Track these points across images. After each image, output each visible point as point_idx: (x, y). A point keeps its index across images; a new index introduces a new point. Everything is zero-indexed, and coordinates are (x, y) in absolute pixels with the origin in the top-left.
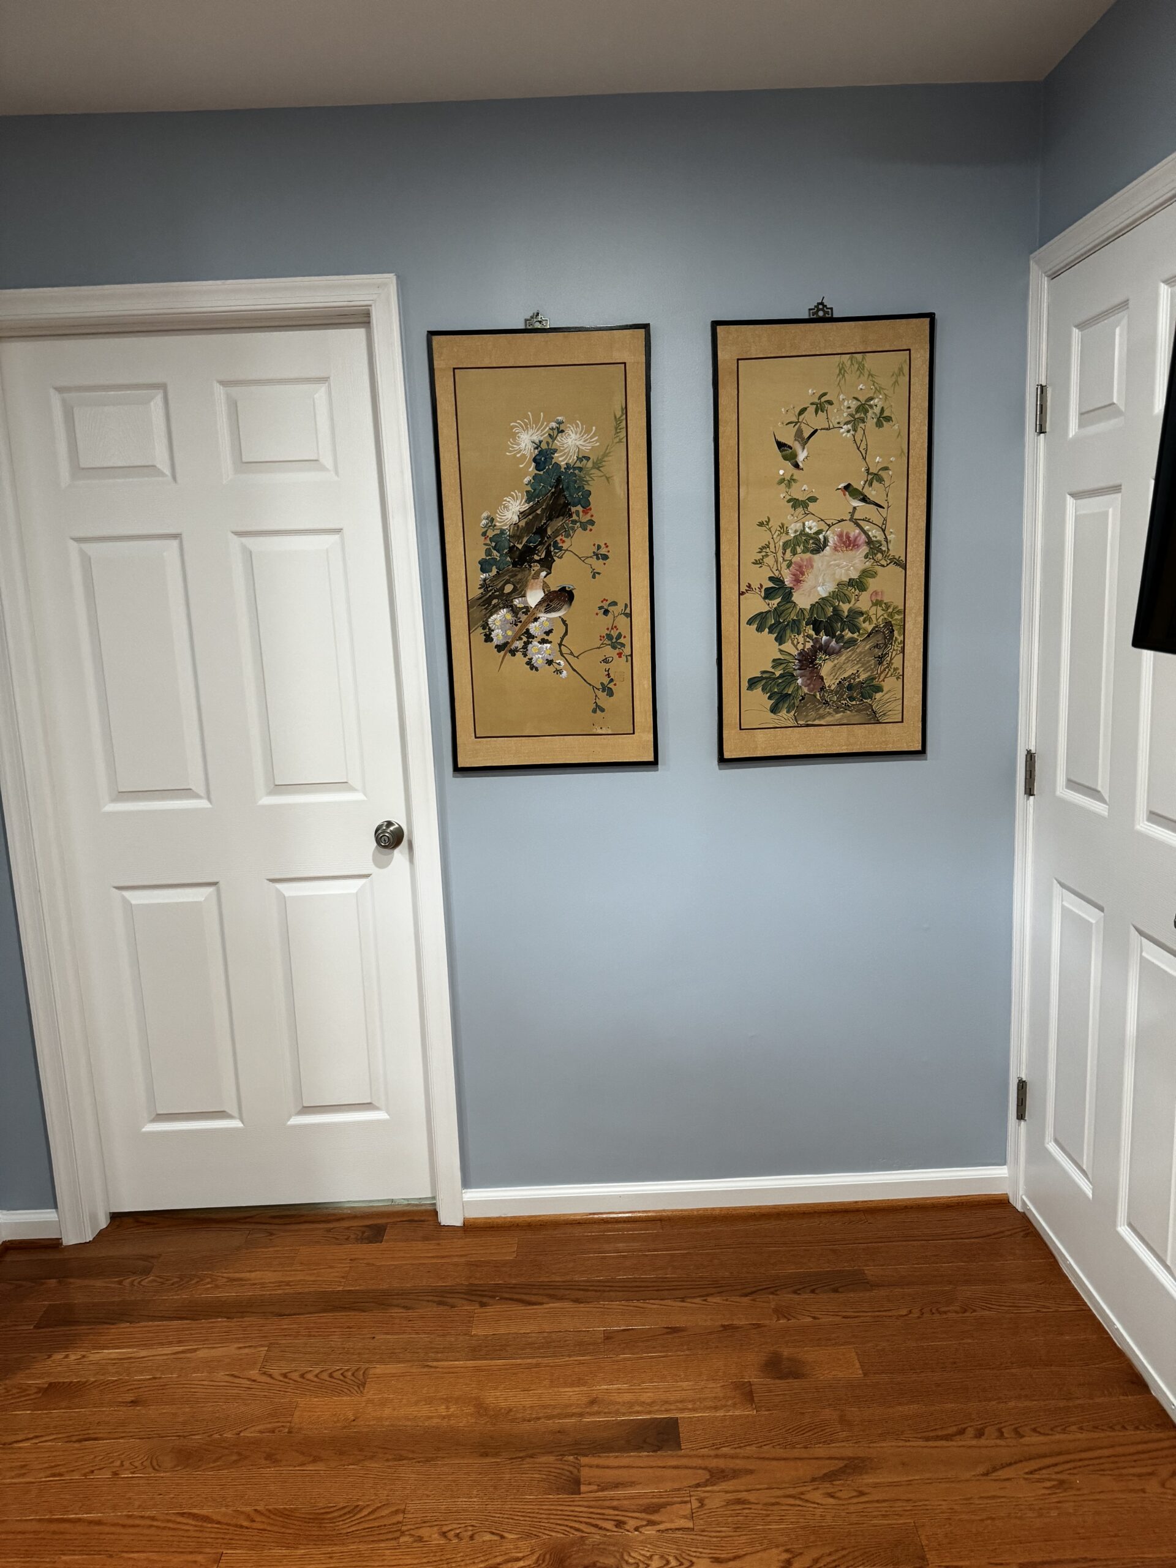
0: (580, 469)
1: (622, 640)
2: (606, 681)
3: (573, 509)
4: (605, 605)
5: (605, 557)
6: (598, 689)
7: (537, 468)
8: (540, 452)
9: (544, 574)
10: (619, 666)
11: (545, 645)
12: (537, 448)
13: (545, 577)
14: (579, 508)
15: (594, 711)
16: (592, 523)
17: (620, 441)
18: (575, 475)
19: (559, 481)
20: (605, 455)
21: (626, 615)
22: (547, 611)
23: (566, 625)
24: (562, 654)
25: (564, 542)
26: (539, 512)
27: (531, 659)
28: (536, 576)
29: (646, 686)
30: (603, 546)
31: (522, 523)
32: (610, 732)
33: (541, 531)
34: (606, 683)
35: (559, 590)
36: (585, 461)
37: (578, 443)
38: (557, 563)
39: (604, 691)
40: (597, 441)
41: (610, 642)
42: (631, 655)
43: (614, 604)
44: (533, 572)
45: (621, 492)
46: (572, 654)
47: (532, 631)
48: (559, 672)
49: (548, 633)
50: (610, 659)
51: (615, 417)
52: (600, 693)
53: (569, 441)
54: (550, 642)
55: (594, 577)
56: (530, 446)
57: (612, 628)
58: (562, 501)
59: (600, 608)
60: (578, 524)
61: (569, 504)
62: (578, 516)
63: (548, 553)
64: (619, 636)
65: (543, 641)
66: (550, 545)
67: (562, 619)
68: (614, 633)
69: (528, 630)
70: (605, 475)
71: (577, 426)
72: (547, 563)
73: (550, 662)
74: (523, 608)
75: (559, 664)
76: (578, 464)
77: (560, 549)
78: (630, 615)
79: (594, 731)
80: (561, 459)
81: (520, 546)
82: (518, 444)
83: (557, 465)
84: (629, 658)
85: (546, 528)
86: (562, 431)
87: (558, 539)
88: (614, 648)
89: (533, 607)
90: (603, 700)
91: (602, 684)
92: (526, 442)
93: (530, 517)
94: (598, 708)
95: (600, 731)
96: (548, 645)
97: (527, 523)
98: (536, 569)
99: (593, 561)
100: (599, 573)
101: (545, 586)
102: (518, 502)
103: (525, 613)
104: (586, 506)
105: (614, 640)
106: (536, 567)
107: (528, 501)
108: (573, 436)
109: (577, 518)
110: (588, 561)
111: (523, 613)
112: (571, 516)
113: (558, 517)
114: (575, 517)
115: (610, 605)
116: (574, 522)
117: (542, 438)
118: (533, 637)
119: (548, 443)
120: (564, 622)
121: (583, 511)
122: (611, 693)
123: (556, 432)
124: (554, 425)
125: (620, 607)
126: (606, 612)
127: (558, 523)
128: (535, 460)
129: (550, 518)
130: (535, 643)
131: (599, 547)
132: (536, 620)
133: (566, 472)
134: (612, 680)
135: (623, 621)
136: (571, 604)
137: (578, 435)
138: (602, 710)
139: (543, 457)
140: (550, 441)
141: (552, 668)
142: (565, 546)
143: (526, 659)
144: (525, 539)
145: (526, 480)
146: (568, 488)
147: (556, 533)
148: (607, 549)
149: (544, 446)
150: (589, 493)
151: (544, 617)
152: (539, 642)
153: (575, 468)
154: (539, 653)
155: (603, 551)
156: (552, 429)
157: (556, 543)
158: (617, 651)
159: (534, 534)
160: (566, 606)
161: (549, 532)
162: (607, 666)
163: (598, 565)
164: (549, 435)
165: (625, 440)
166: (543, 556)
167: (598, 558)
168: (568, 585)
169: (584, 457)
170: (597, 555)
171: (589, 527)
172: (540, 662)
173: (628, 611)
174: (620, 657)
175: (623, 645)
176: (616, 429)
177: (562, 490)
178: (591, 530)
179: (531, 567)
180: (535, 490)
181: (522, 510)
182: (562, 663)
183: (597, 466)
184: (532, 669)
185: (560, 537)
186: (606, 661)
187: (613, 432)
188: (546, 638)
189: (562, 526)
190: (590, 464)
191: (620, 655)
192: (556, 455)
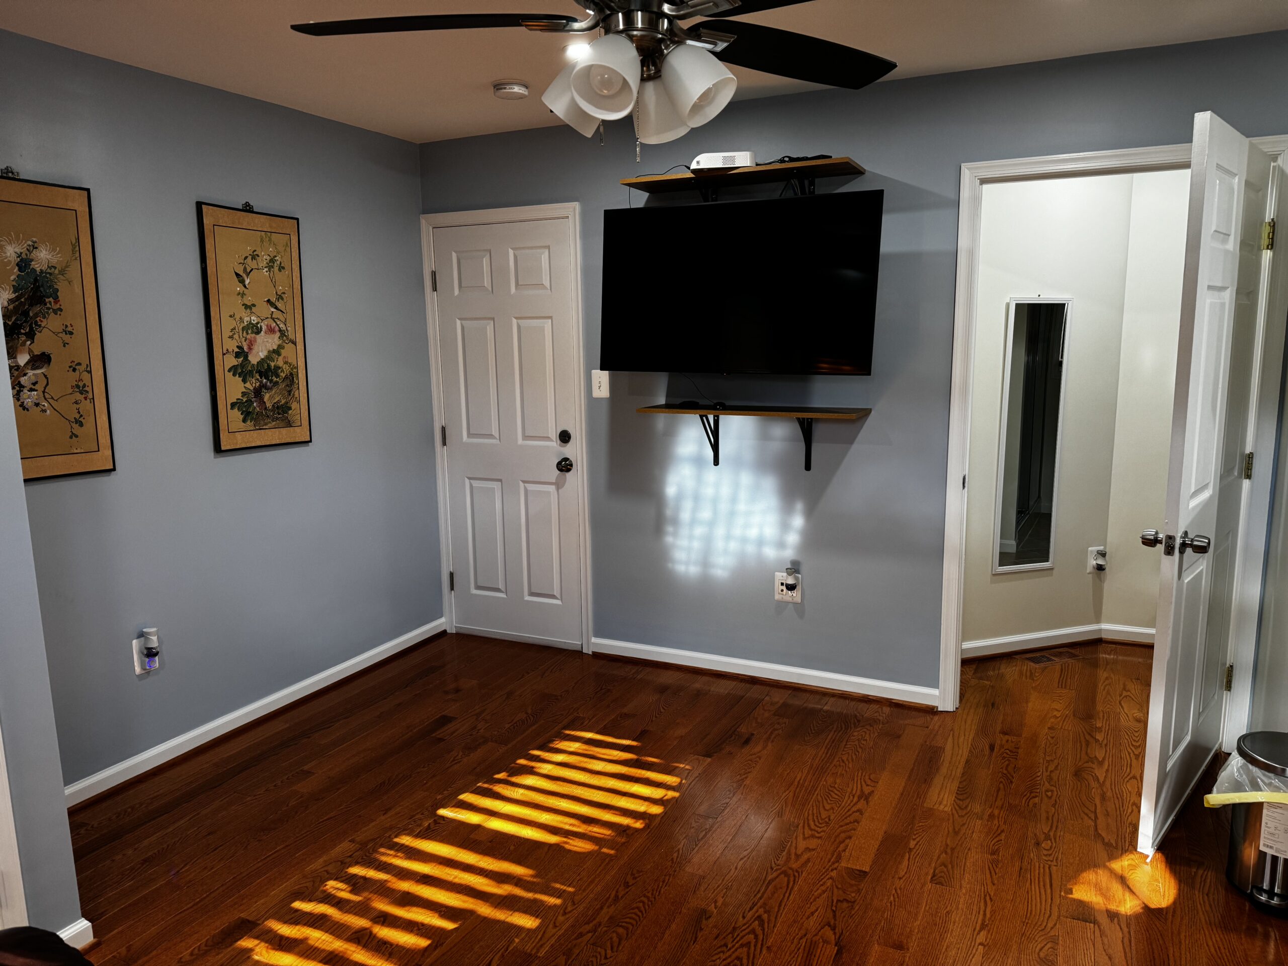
0: (50, 274)
1: (86, 389)
2: (77, 416)
3: (47, 300)
4: (73, 365)
5: (71, 333)
6: (73, 422)
7: (20, 270)
8: (21, 260)
9: (29, 343)
10: (86, 406)
11: (33, 392)
12: (19, 257)
13: (30, 345)
14: (51, 299)
15: (71, 437)
16: (61, 310)
17: (76, 259)
18: (47, 278)
19: (36, 280)
20: (67, 266)
21: (88, 372)
22: (32, 369)
23: (47, 378)
24: (45, 399)
25: (42, 321)
26: (23, 300)
27: (23, 403)
28: (24, 344)
29: (105, 419)
30: (69, 326)
31: (11, 307)
32: (82, 451)
33: (26, 314)
34: (77, 418)
35: (41, 354)
36: (53, 269)
37: (47, 257)
38: (38, 336)
39: (76, 423)
40: (60, 257)
41: (78, 390)
42: (93, 399)
43: (79, 364)
44: (21, 341)
45: (78, 290)
46: (52, 398)
47: (22, 383)
48: (44, 411)
49: (34, 384)
50: (80, 401)
51: (72, 243)
52: (74, 425)
53: (42, 255)
54: (36, 391)
55: (64, 346)
56: (14, 255)
57: (79, 381)
58: (39, 294)
59: (70, 367)
60: (51, 310)
61: (44, 296)
62: (51, 305)
63: (31, 328)
64: (84, 386)
65: (31, 390)
66: (32, 323)
67: (44, 374)
68: (81, 384)
69: (19, 382)
70: (67, 280)
71: (46, 245)
72: (31, 336)
73: (37, 405)
74: (14, 366)
75: (44, 406)
76: (49, 271)
77: (40, 326)
78: (90, 372)
79: (72, 451)
80: (36, 266)
81: (10, 323)
82: (5, 253)
83: (34, 270)
84: (92, 400)
85: (29, 312)
86: (36, 248)
87: (38, 319)
88: (82, 394)
89: (22, 365)
90: (77, 429)
91: (75, 418)
92: (11, 251)
93: (17, 303)
94: (74, 435)
95: (76, 451)
96: (35, 393)
97: (14, 307)
98: (23, 339)
99: (63, 335)
100: (68, 344)
101: (30, 351)
102: (7, 292)
103: (17, 370)
104: (56, 299)
105: (81, 389)
106: (23, 338)
107: (14, 292)
108: (44, 252)
109: (50, 306)
110: (60, 335)
111: (15, 370)
112: (46, 304)
113: (37, 304)
114: (48, 305)
115: (76, 365)
116: (49, 309)
117: (22, 251)
118: (24, 387)
119: (26, 255)
120: (45, 376)
121: (54, 302)
122: (81, 425)
123: (32, 248)
124: (30, 243)
125: (83, 367)
126: (74, 370)
127: (37, 308)
128: (17, 265)
129: (31, 305)
130: (25, 391)
131: (66, 326)
132: (25, 375)
133: (40, 275)
134: (81, 416)
135: (86, 376)
136: (49, 364)
137: (47, 252)
138: (77, 436)
139: (24, 264)
140: (28, 253)
141: (39, 409)
142: (43, 325)
143: (19, 403)
144: (13, 319)
145: (12, 278)
146: (42, 286)
147: (36, 315)
148: (72, 328)
149: (24, 256)
150: (58, 290)
151: (31, 373)
152: (28, 391)
153: (46, 273)
154: (29, 398)
155: (69, 329)
156: (29, 245)
157: (36, 323)
158: (84, 396)
159: (20, 315)
160: (46, 365)
161: (31, 314)
162: (78, 406)
163: (66, 338)
164: (27, 249)
165: (79, 258)
166: (27, 330)
167: (66, 334)
168: (47, 351)
169: (53, 266)
170: (65, 331)
171: (59, 313)
172: (30, 404)
173: (89, 369)
174: (86, 400)
175: (87, 392)
176: (73, 251)
177: (39, 287)
178: (60, 315)
179: (19, 337)
180: (19, 285)
181: (10, 298)
182: (46, 405)
183: (62, 272)
184: (24, 410)
185: (39, 318)
186: (76, 403)
187: (71, 252)
188: (33, 387)
189: (40, 310)
190: (57, 272)
191: (86, 398)
192: (33, 263)
